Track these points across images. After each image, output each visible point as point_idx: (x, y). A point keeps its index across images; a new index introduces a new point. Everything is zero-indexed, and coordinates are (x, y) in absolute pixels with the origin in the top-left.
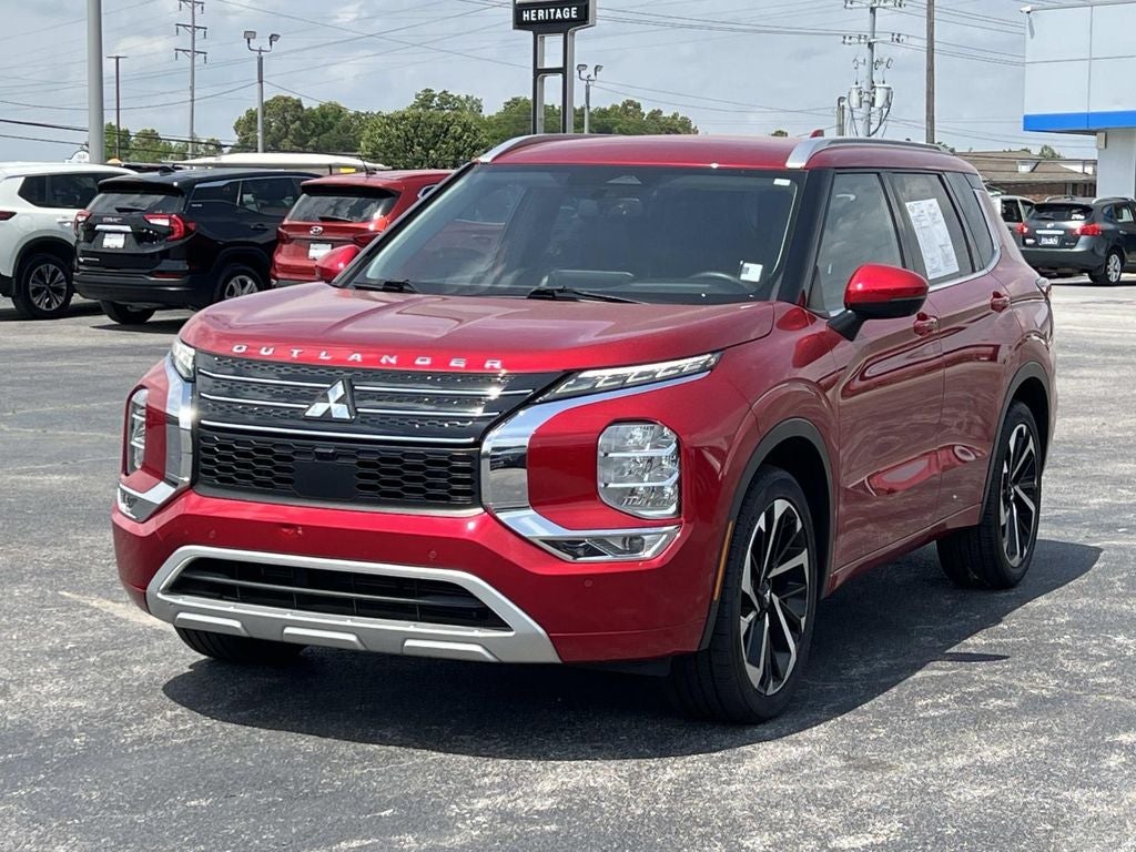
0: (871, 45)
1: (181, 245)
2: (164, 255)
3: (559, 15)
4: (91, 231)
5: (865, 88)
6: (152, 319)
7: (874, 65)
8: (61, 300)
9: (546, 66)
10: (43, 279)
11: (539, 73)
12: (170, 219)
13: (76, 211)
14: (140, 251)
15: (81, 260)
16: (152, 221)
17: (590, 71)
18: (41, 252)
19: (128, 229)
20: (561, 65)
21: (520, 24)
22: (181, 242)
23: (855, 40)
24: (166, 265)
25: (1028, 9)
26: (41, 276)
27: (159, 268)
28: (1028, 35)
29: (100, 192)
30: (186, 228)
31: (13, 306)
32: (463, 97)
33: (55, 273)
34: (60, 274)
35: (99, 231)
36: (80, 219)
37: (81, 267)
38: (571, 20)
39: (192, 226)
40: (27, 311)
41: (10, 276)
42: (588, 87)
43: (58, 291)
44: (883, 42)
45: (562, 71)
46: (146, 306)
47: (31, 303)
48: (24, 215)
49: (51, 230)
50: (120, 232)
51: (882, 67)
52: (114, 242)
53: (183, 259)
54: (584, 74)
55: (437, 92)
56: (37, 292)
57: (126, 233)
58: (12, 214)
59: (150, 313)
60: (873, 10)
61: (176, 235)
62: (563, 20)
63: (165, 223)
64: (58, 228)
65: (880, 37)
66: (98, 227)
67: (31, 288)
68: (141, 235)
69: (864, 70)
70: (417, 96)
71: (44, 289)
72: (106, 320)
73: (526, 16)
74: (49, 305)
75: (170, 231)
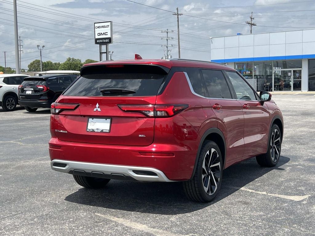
0: (167, 47)
1: (46, 93)
2: (41, 95)
3: (105, 41)
4: (22, 90)
5: (166, 56)
6: (37, 110)
7: (168, 51)
8: (14, 106)
9: (102, 52)
10: (9, 102)
11: (101, 53)
12: (43, 87)
13: (19, 85)
14: (35, 95)
15: (20, 97)
16: (38, 87)
17: (111, 53)
18: (9, 95)
19: (32, 89)
20: (106, 51)
21: (96, 43)
22: (46, 92)
23: (164, 46)
24: (42, 98)
25: (211, 38)
26: (9, 101)
27: (40, 98)
28: (211, 43)
29: (24, 80)
30: (47, 88)
31: (2, 108)
32: (77, 59)
33: (12, 100)
34: (13, 100)
35: (25, 90)
36: (20, 87)
37: (20, 99)
38: (107, 42)
39: (49, 88)
40: (5, 110)
41: (2, 101)
42: (111, 56)
43: (13, 104)
44: (170, 46)
45: (106, 53)
46: (36, 107)
47: (7, 108)
48: (4, 87)
49: (11, 90)
50: (31, 90)
51: (169, 52)
52: (29, 92)
53: (46, 96)
54: (110, 53)
55: (71, 58)
56: (8, 105)
57: (32, 90)
58: (2, 86)
59: (37, 109)
60: (167, 40)
61: (45, 90)
62: (106, 42)
63: (42, 88)
64: (13, 89)
65: (169, 45)
66: (25, 89)
67: (7, 104)
68: (35, 91)
69: (166, 52)
70: (67, 59)
71: (10, 104)
72: (25, 111)
73: (98, 41)
74: (11, 108)
75: (43, 89)
